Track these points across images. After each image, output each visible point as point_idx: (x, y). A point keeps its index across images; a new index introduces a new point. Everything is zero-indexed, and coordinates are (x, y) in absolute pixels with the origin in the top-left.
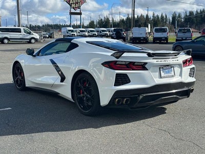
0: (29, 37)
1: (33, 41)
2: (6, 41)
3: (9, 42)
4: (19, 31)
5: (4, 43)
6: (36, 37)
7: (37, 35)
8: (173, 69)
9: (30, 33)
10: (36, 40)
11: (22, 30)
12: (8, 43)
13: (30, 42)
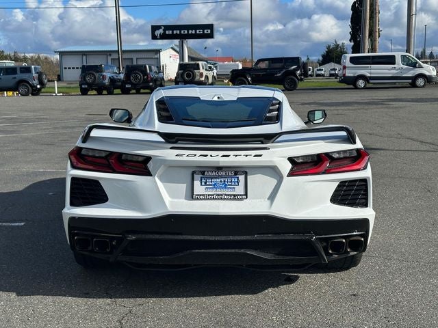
0: (412, 73)
1: (420, 82)
2: (361, 83)
3: (368, 85)
4: (390, 60)
5: (356, 88)
6: (427, 74)
7: (431, 67)
8: (242, 178)
9: (414, 65)
10: (428, 79)
11: (398, 59)
12: (365, 88)
13: (413, 85)
